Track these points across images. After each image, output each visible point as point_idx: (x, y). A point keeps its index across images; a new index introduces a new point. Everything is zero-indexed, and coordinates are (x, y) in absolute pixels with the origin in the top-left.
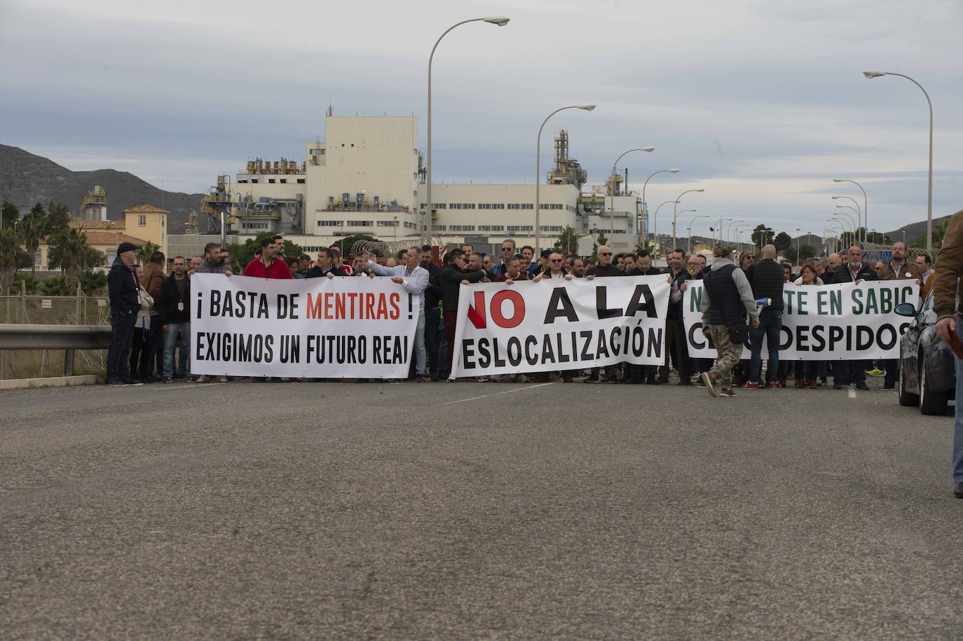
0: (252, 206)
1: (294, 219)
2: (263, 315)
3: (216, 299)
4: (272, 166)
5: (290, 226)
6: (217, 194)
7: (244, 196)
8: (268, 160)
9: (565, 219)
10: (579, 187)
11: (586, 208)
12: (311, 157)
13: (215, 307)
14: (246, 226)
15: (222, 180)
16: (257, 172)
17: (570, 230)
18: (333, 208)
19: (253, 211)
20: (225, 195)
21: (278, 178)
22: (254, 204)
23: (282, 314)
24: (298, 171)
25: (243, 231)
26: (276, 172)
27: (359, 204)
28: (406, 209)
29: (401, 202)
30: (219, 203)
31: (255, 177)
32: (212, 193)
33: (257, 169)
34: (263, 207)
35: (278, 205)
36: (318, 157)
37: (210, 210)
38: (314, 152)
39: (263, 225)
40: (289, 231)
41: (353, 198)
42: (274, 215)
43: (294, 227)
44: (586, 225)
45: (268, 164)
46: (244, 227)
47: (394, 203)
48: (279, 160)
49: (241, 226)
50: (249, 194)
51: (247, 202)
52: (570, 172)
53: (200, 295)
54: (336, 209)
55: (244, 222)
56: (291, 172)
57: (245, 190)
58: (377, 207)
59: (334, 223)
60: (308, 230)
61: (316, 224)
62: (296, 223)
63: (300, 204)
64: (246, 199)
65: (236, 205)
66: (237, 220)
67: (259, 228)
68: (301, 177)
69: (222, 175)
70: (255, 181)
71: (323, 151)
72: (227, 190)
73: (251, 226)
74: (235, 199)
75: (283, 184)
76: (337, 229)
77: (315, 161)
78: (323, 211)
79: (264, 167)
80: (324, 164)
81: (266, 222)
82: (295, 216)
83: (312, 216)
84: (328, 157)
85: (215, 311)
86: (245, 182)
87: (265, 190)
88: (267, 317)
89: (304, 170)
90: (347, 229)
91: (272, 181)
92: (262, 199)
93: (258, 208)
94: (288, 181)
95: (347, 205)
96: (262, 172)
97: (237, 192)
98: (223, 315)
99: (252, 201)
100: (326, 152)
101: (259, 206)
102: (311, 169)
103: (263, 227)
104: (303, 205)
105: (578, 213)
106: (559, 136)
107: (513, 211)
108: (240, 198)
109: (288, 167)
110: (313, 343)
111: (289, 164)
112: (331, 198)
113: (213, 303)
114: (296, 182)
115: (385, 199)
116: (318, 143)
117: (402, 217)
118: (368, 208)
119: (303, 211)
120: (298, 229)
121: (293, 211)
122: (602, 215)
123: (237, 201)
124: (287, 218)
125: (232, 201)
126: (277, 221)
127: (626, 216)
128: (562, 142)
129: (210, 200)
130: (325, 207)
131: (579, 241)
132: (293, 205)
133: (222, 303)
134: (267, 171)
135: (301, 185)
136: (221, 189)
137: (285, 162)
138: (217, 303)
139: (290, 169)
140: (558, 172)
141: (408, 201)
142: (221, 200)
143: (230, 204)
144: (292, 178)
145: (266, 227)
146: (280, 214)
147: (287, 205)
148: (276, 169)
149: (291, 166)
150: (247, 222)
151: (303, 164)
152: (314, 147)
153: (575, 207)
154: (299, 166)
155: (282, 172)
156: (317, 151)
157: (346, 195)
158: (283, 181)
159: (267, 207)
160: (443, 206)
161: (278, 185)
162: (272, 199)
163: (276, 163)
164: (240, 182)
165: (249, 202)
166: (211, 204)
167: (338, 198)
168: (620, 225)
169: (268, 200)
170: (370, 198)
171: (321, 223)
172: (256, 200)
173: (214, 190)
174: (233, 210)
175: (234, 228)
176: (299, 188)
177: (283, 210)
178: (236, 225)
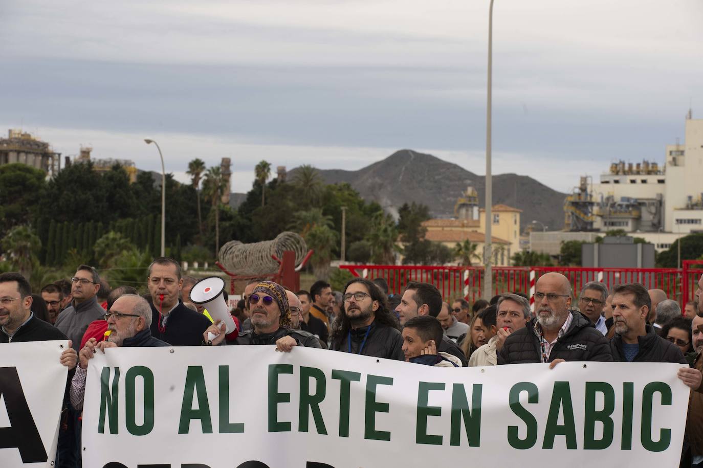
0: (613, 205)
1: (654, 218)
4: (634, 168)
5: (650, 224)
6: (579, 195)
7: (605, 196)
8: (631, 162)
12: (670, 158)
14: (607, 224)
15: (584, 180)
16: (621, 173)
18: (691, 206)
19: (614, 210)
20: (587, 194)
21: (639, 178)
22: (615, 203)
24: (659, 171)
25: (605, 229)
26: (638, 173)
30: (582, 203)
31: (617, 178)
32: (575, 194)
33: (619, 170)
34: (624, 206)
35: (638, 205)
36: (677, 158)
37: (573, 209)
38: (674, 155)
39: (623, 223)
40: (649, 229)
42: (635, 214)
43: (654, 225)
45: (631, 166)
46: (605, 224)
48: (641, 162)
49: (603, 224)
50: (611, 194)
51: (609, 202)
54: (695, 207)
55: (606, 220)
56: (653, 173)
57: (607, 190)
59: (692, 221)
60: (667, 229)
61: (675, 222)
62: (656, 221)
63: (659, 203)
64: (608, 199)
65: (598, 204)
66: (599, 219)
67: (620, 225)
68: (661, 177)
69: (584, 175)
70: (617, 182)
71: (682, 153)
72: (589, 191)
73: (613, 224)
74: (596, 198)
75: (644, 185)
76: (695, 227)
77: (675, 162)
78: (682, 209)
79: (627, 168)
80: (683, 165)
81: (626, 220)
82: (655, 214)
83: (671, 215)
84: (688, 159)
86: (607, 182)
87: (627, 190)
89: (664, 171)
91: (633, 182)
92: (623, 199)
93: (619, 208)
94: (649, 181)
96: (625, 173)
97: (598, 192)
99: (613, 200)
100: (686, 153)
101: (620, 205)
102: (671, 170)
103: (623, 225)
104: (663, 205)
108: (602, 198)
109: (650, 168)
111: (650, 166)
112: (690, 198)
114: (656, 182)
116: (678, 145)
119: (662, 209)
120: (657, 226)
121: (653, 210)
123: (599, 200)
124: (647, 216)
125: (594, 200)
126: (638, 220)
129: (572, 199)
130: (683, 206)
132: (653, 204)
134: (630, 171)
135: (661, 185)
136: (583, 189)
137: (647, 164)
139: (651, 169)
142: (583, 199)
143: (592, 204)
144: (653, 179)
145: (627, 224)
146: (640, 212)
147: (648, 204)
148: (638, 170)
149: (653, 167)
150: (608, 220)
151: (664, 165)
152: (673, 148)
154: (660, 167)
155: (644, 173)
156: (677, 153)
158: (644, 182)
159: (628, 206)
161: (639, 186)
162: (631, 199)
163: (638, 165)
164: (603, 183)
165: (611, 202)
166: (575, 204)
167: (696, 197)
169: (628, 199)
171: (680, 221)
172: (617, 199)
173: (577, 191)
174: (596, 209)
175: (595, 226)
176: (659, 188)
177: (643, 209)
178: (598, 223)
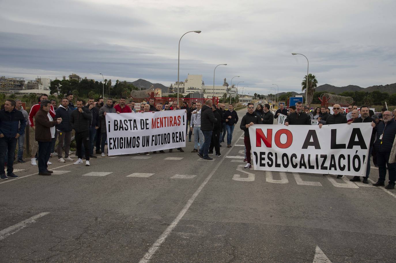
2: (135, 128)
3: (116, 124)
9: (225, 92)
11: (228, 90)
13: (116, 127)
15: (171, 84)
19: (176, 89)
21: (180, 84)
23: (143, 127)
29: (199, 88)
30: (171, 88)
33: (177, 83)
41: (192, 88)
44: (228, 93)
45: (179, 82)
52: (226, 84)
53: (109, 122)
60: (185, 93)
63: (184, 88)
70: (177, 85)
71: (187, 80)
74: (173, 87)
76: (189, 92)
77: (186, 82)
80: (188, 82)
81: (179, 91)
83: (185, 90)
85: (116, 128)
88: (137, 129)
95: (191, 89)
97: (174, 86)
98: (120, 130)
107: (218, 90)
110: (154, 138)
113: (115, 125)
115: (197, 88)
117: (199, 91)
118: (194, 89)
120: (183, 92)
124: (182, 91)
130: (187, 89)
131: (227, 95)
133: (119, 125)
136: (171, 86)
137: (182, 82)
138: (117, 125)
139: (182, 83)
141: (201, 88)
144: (183, 84)
154: (184, 82)
157: (191, 87)
158: (181, 85)
160: (206, 89)
167: (190, 88)
168: (234, 93)
169: (179, 88)
171: (187, 92)
174: (173, 89)
175: (173, 92)
176: (184, 86)
177: (181, 89)
178: (174, 92)
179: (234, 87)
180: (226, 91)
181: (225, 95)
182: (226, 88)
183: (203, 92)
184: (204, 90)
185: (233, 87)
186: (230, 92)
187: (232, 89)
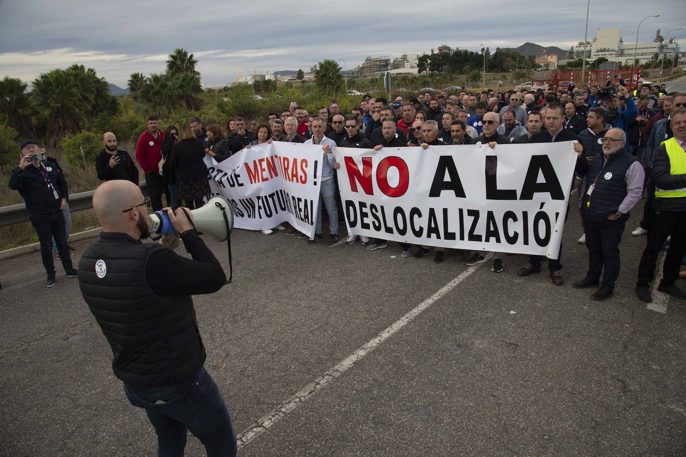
8: (583, 42)
9: (656, 50)
10: (661, 42)
11: (662, 47)
17: (657, 53)
18: (598, 51)
19: (580, 53)
26: (585, 44)
27: (605, 50)
28: (615, 51)
30: (571, 52)
33: (580, 44)
35: (585, 52)
38: (594, 39)
41: (603, 49)
44: (662, 51)
47: (613, 50)
48: (586, 42)
51: (578, 52)
52: (660, 39)
56: (589, 44)
57: (577, 49)
58: (608, 51)
60: (592, 57)
63: (590, 51)
67: (579, 57)
68: (591, 45)
69: (572, 46)
70: (580, 47)
71: (596, 39)
74: (575, 51)
76: (598, 56)
77: (594, 41)
78: (595, 52)
80: (597, 42)
81: (582, 56)
82: (589, 54)
83: (593, 54)
84: (598, 40)
86: (578, 47)
87: (582, 49)
90: (600, 56)
91: (584, 46)
95: (601, 51)
97: (575, 50)
102: (593, 43)
105: (660, 48)
106: (657, 30)
107: (643, 49)
111: (588, 42)
115: (611, 49)
116: (596, 37)
117: (614, 53)
120: (589, 57)
122: (666, 49)
127: (673, 49)
128: (659, 32)
131: (659, 56)
134: (583, 44)
136: (572, 49)
140: (656, 39)
141: (616, 49)
144: (589, 46)
146: (585, 54)
147: (587, 52)
150: (577, 56)
153: (659, 47)
155: (587, 44)
158: (587, 46)
159: (582, 52)
160: (625, 49)
164: (576, 47)
166: (570, 53)
167: (599, 49)
168: (672, 51)
170: (607, 49)
171: (595, 55)
172: (580, 51)
173: (570, 49)
174: (575, 54)
176: (590, 48)
178: (575, 57)
179: (673, 41)
180: (659, 49)
181: (656, 56)
182: (658, 44)
183: (620, 54)
184: (622, 51)
185: (671, 42)
186: (665, 51)
187: (670, 46)
